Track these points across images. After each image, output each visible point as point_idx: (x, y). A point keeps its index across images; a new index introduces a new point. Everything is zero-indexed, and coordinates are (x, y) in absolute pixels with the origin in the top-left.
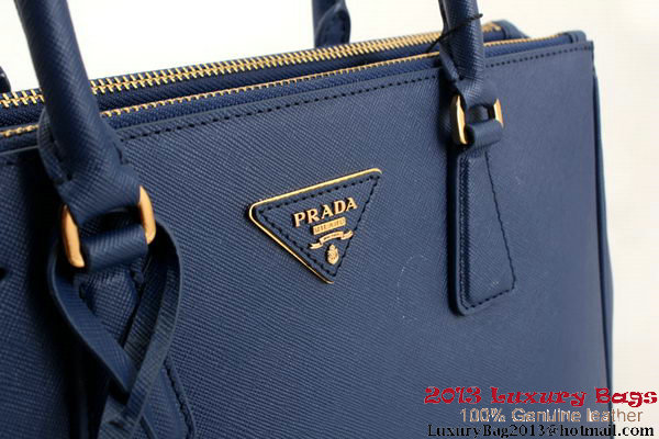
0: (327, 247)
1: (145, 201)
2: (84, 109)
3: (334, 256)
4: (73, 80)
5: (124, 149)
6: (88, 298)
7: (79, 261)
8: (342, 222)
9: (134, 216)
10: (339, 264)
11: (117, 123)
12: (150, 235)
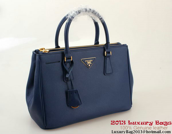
0: (89, 64)
1: (71, 57)
2: (68, 49)
3: (89, 65)
4: (68, 47)
5: (71, 53)
6: (66, 65)
7: (65, 61)
8: (90, 62)
9: (71, 58)
10: (90, 66)
11: (71, 51)
12: (71, 60)
